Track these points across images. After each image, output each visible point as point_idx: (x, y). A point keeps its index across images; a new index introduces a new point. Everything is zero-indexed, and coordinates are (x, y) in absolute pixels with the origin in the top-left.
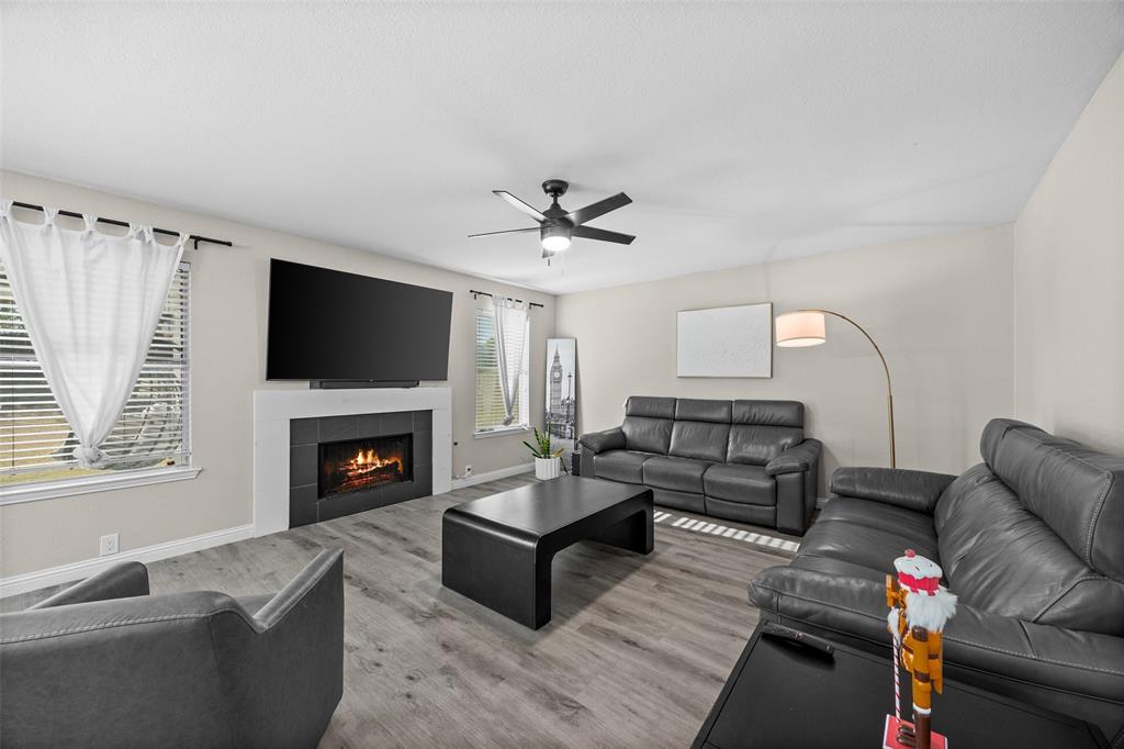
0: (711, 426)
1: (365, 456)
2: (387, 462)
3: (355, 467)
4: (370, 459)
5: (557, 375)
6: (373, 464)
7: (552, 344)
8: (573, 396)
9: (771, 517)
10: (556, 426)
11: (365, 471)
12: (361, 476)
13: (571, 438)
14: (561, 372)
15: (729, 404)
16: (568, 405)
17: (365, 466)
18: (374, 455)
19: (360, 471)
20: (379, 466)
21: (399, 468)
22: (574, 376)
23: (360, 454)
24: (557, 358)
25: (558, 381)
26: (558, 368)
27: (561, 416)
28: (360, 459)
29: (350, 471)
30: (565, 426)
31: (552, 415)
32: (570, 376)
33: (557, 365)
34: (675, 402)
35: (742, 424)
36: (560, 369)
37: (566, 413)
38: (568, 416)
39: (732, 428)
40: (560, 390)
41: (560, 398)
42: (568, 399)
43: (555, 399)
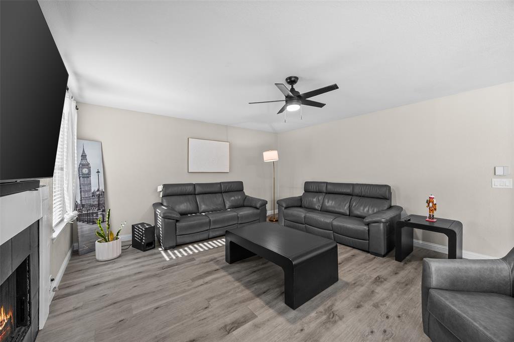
0: (215, 194)
5: (85, 171)
10: (88, 215)
14: (89, 168)
15: (219, 184)
16: (99, 196)
27: (92, 206)
30: (96, 213)
31: (83, 206)
32: (98, 172)
33: (84, 162)
34: (194, 185)
35: (225, 192)
36: (87, 166)
37: (96, 203)
38: (99, 204)
39: (223, 194)
40: (90, 184)
41: (90, 190)
42: (98, 190)
43: (86, 191)
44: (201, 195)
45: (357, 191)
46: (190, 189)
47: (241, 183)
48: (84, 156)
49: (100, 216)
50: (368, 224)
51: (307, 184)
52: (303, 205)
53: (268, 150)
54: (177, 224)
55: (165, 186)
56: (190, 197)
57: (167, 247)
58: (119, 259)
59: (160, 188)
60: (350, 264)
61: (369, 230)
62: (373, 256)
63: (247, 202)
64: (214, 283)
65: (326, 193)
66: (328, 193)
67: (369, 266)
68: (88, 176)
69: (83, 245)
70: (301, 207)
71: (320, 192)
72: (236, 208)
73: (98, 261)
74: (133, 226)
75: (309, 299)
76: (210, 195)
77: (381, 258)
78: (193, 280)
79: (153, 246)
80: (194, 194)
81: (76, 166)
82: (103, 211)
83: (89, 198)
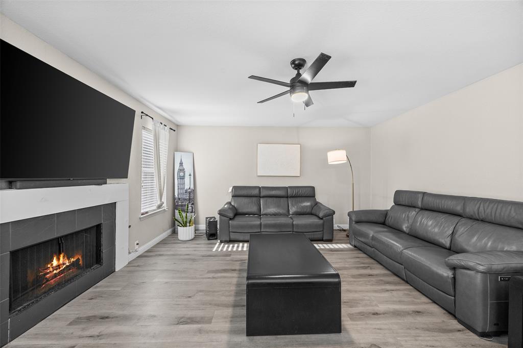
0: (280, 199)
1: (58, 259)
2: (72, 260)
3: (51, 269)
4: (61, 261)
5: (182, 174)
6: (64, 264)
7: (178, 156)
8: (192, 187)
9: (321, 236)
10: (182, 206)
11: (58, 270)
12: (55, 275)
13: (192, 212)
14: (184, 172)
15: (286, 188)
16: (190, 193)
17: (59, 266)
18: (64, 257)
19: (55, 272)
20: (67, 264)
21: (81, 262)
22: (192, 174)
23: (55, 258)
24: (181, 164)
25: (182, 178)
26: (182, 170)
27: (185, 199)
28: (55, 263)
29: (48, 273)
30: (188, 205)
31: (179, 199)
32: (190, 175)
33: (181, 168)
34: (260, 188)
35: (292, 197)
37: (188, 198)
38: (190, 199)
39: (289, 199)
40: (184, 184)
41: (184, 188)
42: (189, 189)
43: (181, 189)
44: (265, 199)
45: (470, 209)
46: (256, 192)
47: (313, 188)
49: (190, 208)
50: (454, 268)
51: (398, 193)
52: (387, 223)
53: (334, 150)
54: (230, 222)
55: (235, 188)
56: (254, 199)
57: (224, 240)
58: (190, 242)
59: (230, 189)
60: (394, 320)
61: (454, 278)
62: (460, 327)
63: (314, 210)
64: (219, 280)
65: (422, 209)
66: (424, 209)
67: (429, 338)
70: (383, 224)
71: (413, 206)
72: (300, 215)
73: (179, 240)
74: (206, 219)
75: (275, 335)
76: (275, 199)
77: (476, 337)
78: (209, 272)
79: (216, 237)
80: (259, 197)
82: (192, 204)
83: (182, 194)
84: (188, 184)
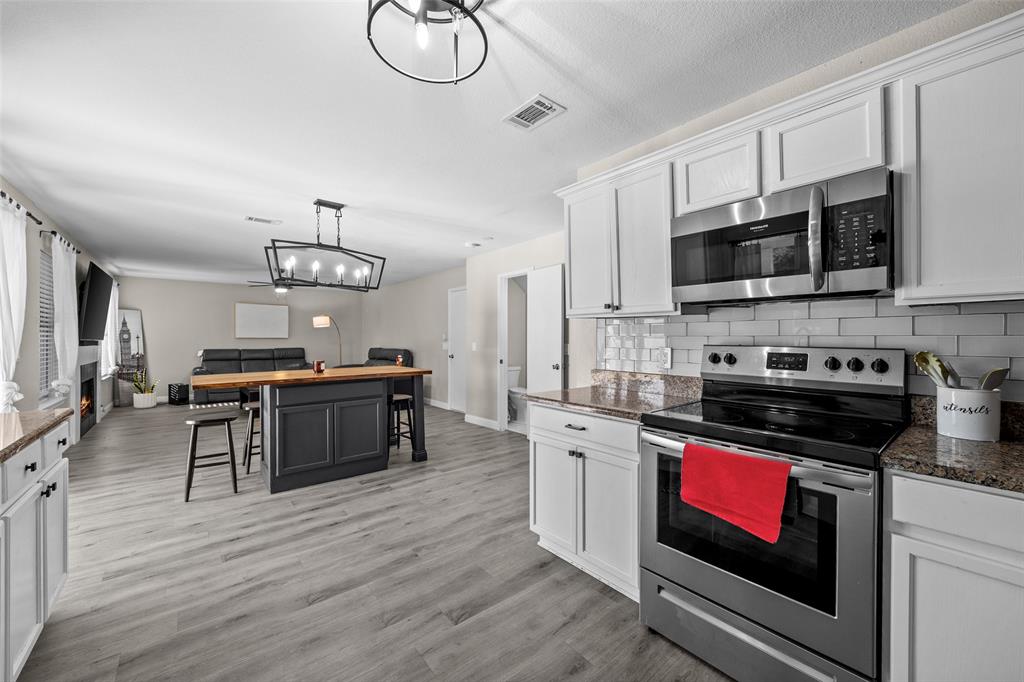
0: (264, 361)
5: (126, 336)
8: (141, 352)
10: (128, 374)
14: (129, 334)
15: (272, 351)
16: (138, 358)
22: (141, 336)
26: (126, 331)
27: (132, 367)
31: (123, 365)
32: (138, 337)
33: (125, 329)
34: (240, 351)
35: (280, 359)
36: (128, 332)
37: (136, 364)
38: (138, 366)
39: (275, 361)
40: (130, 348)
41: (130, 353)
42: (138, 353)
43: (125, 354)
44: (247, 361)
46: (236, 355)
47: (303, 350)
48: (124, 324)
49: (139, 377)
51: (371, 350)
53: (318, 315)
55: (205, 351)
56: (234, 362)
57: (197, 403)
58: (153, 409)
59: (200, 353)
68: (128, 341)
69: (124, 399)
74: (170, 386)
76: (258, 361)
79: (187, 402)
80: (240, 360)
81: (118, 333)
82: (142, 372)
83: (129, 360)
84: (135, 348)
